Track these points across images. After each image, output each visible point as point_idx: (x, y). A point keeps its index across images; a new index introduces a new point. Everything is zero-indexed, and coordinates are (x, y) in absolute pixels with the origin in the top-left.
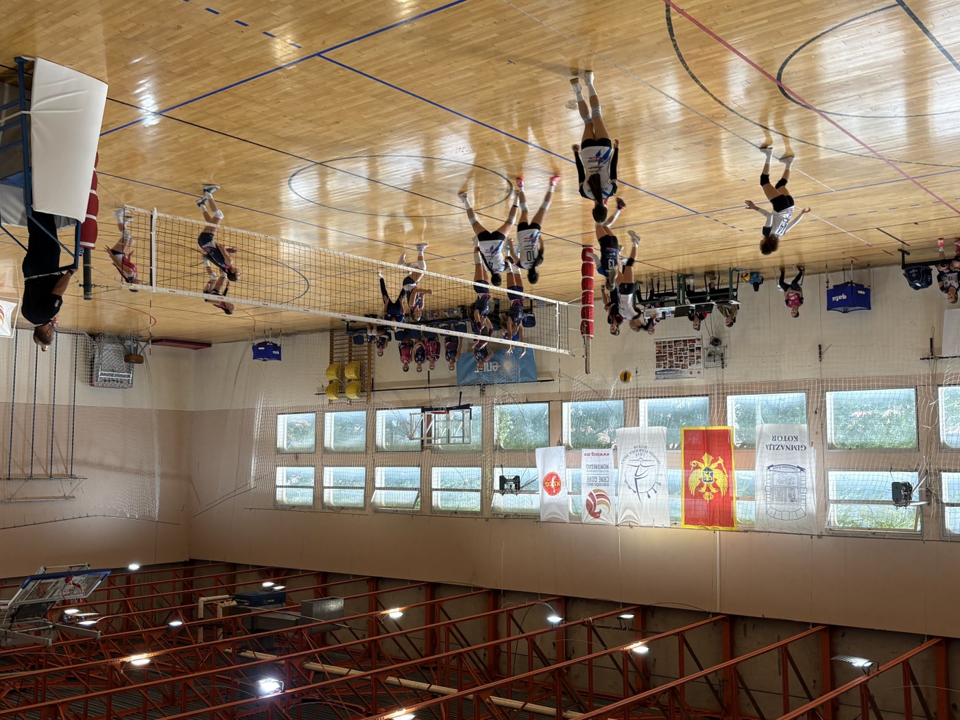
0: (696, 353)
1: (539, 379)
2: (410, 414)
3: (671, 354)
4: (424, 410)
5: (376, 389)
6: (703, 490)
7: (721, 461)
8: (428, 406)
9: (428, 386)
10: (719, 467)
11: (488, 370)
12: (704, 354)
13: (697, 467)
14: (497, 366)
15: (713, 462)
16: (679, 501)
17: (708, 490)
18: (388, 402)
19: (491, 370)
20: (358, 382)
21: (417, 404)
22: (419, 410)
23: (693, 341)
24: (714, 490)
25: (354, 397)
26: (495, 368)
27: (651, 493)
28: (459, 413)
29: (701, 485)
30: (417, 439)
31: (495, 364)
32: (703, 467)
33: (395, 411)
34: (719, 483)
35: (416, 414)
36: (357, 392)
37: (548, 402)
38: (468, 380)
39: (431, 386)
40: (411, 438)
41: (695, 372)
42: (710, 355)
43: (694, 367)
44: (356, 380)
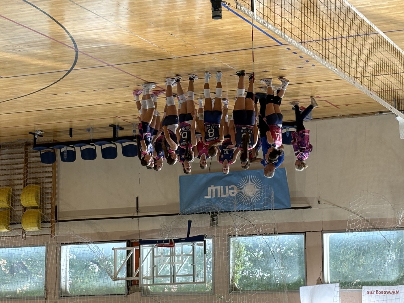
1: (292, 206)
2: (113, 249)
4: (130, 244)
5: (60, 219)
8: (137, 239)
9: (136, 215)
11: (223, 196)
14: (236, 191)
18: (81, 235)
19: (227, 195)
20: (39, 211)
21: (121, 237)
22: (124, 244)
25: (32, 228)
26: (233, 193)
28: (187, 247)
30: (122, 279)
31: (233, 188)
33: (93, 246)
35: (121, 248)
36: (38, 222)
37: (304, 233)
38: (195, 207)
39: (140, 215)
40: (115, 279)
44: (37, 207)
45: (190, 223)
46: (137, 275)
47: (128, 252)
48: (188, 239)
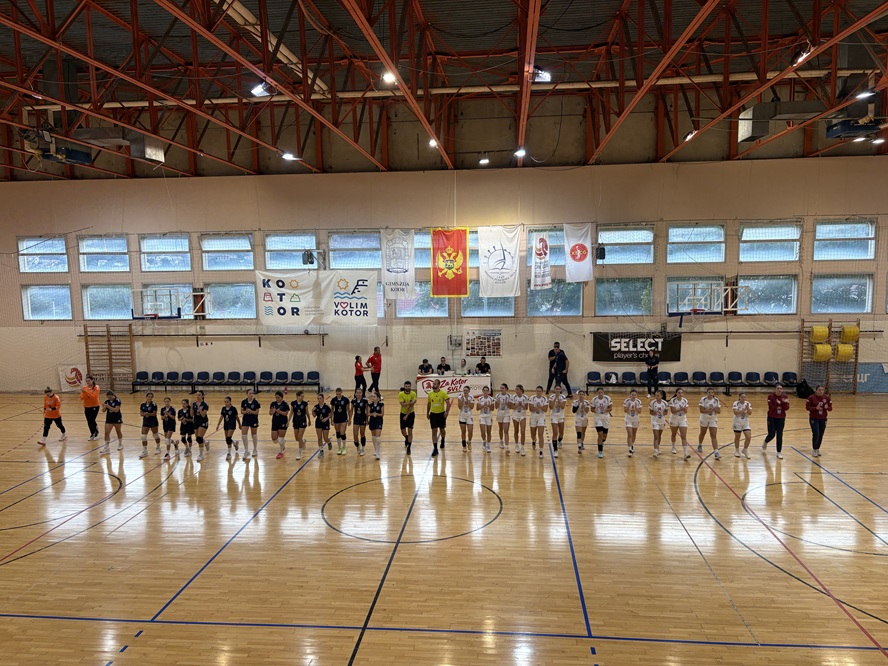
0: (470, 346)
3: (489, 347)
4: (734, 313)
5: (796, 333)
6: (454, 254)
7: (440, 274)
9: (729, 334)
10: (441, 270)
12: (464, 346)
13: (457, 269)
15: (445, 274)
16: (470, 245)
17: (449, 255)
20: (815, 341)
21: (742, 318)
22: (739, 312)
23: (472, 355)
24: (445, 254)
27: (492, 250)
28: (682, 309)
29: (455, 257)
30: (742, 287)
32: (454, 270)
34: (441, 259)
35: (742, 309)
36: (814, 332)
39: (724, 334)
40: (748, 287)
41: (471, 333)
42: (460, 344)
43: (471, 337)
44: (817, 343)
45: (680, 326)
46: (726, 290)
47: (735, 306)
48: (682, 314)
